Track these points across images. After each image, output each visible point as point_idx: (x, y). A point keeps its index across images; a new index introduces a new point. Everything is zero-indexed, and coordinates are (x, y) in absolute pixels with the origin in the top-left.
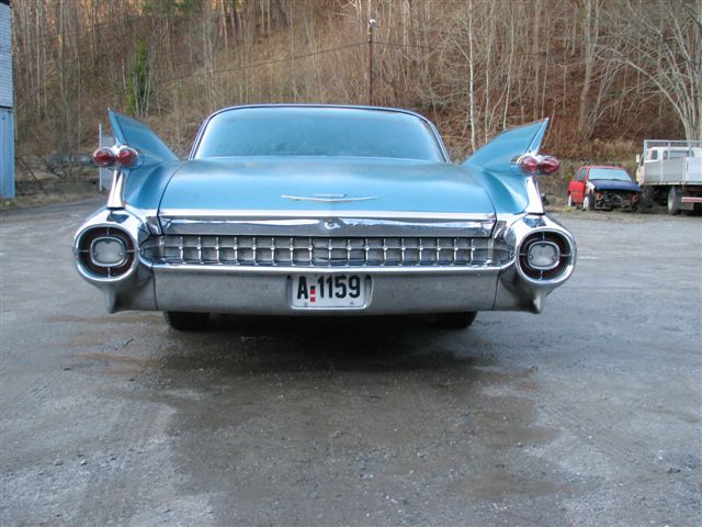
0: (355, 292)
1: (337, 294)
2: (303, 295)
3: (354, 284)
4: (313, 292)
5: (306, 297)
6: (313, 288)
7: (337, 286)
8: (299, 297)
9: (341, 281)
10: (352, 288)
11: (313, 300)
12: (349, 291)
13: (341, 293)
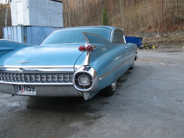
0: (33, 90)
1: (29, 90)
2: (20, 90)
3: (33, 87)
4: (23, 89)
5: (21, 91)
6: (23, 88)
7: (29, 88)
8: (19, 91)
9: (29, 86)
10: (33, 89)
11: (23, 91)
12: (32, 89)
13: (30, 90)
